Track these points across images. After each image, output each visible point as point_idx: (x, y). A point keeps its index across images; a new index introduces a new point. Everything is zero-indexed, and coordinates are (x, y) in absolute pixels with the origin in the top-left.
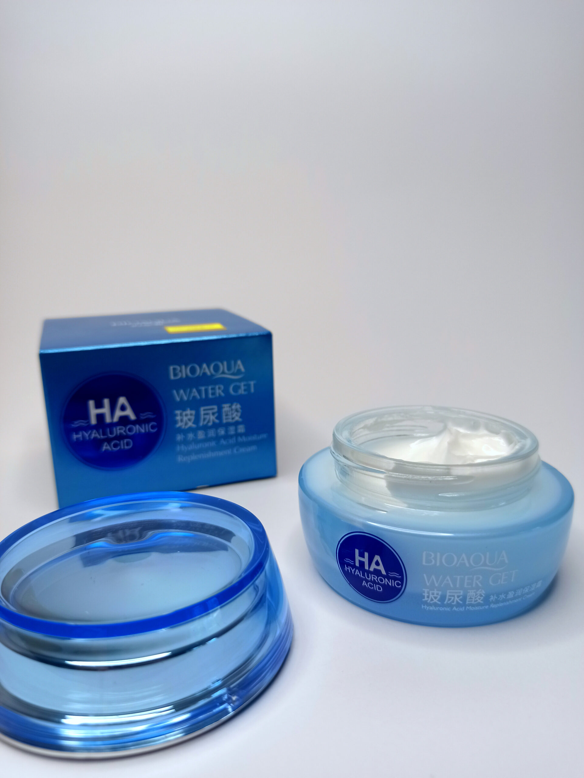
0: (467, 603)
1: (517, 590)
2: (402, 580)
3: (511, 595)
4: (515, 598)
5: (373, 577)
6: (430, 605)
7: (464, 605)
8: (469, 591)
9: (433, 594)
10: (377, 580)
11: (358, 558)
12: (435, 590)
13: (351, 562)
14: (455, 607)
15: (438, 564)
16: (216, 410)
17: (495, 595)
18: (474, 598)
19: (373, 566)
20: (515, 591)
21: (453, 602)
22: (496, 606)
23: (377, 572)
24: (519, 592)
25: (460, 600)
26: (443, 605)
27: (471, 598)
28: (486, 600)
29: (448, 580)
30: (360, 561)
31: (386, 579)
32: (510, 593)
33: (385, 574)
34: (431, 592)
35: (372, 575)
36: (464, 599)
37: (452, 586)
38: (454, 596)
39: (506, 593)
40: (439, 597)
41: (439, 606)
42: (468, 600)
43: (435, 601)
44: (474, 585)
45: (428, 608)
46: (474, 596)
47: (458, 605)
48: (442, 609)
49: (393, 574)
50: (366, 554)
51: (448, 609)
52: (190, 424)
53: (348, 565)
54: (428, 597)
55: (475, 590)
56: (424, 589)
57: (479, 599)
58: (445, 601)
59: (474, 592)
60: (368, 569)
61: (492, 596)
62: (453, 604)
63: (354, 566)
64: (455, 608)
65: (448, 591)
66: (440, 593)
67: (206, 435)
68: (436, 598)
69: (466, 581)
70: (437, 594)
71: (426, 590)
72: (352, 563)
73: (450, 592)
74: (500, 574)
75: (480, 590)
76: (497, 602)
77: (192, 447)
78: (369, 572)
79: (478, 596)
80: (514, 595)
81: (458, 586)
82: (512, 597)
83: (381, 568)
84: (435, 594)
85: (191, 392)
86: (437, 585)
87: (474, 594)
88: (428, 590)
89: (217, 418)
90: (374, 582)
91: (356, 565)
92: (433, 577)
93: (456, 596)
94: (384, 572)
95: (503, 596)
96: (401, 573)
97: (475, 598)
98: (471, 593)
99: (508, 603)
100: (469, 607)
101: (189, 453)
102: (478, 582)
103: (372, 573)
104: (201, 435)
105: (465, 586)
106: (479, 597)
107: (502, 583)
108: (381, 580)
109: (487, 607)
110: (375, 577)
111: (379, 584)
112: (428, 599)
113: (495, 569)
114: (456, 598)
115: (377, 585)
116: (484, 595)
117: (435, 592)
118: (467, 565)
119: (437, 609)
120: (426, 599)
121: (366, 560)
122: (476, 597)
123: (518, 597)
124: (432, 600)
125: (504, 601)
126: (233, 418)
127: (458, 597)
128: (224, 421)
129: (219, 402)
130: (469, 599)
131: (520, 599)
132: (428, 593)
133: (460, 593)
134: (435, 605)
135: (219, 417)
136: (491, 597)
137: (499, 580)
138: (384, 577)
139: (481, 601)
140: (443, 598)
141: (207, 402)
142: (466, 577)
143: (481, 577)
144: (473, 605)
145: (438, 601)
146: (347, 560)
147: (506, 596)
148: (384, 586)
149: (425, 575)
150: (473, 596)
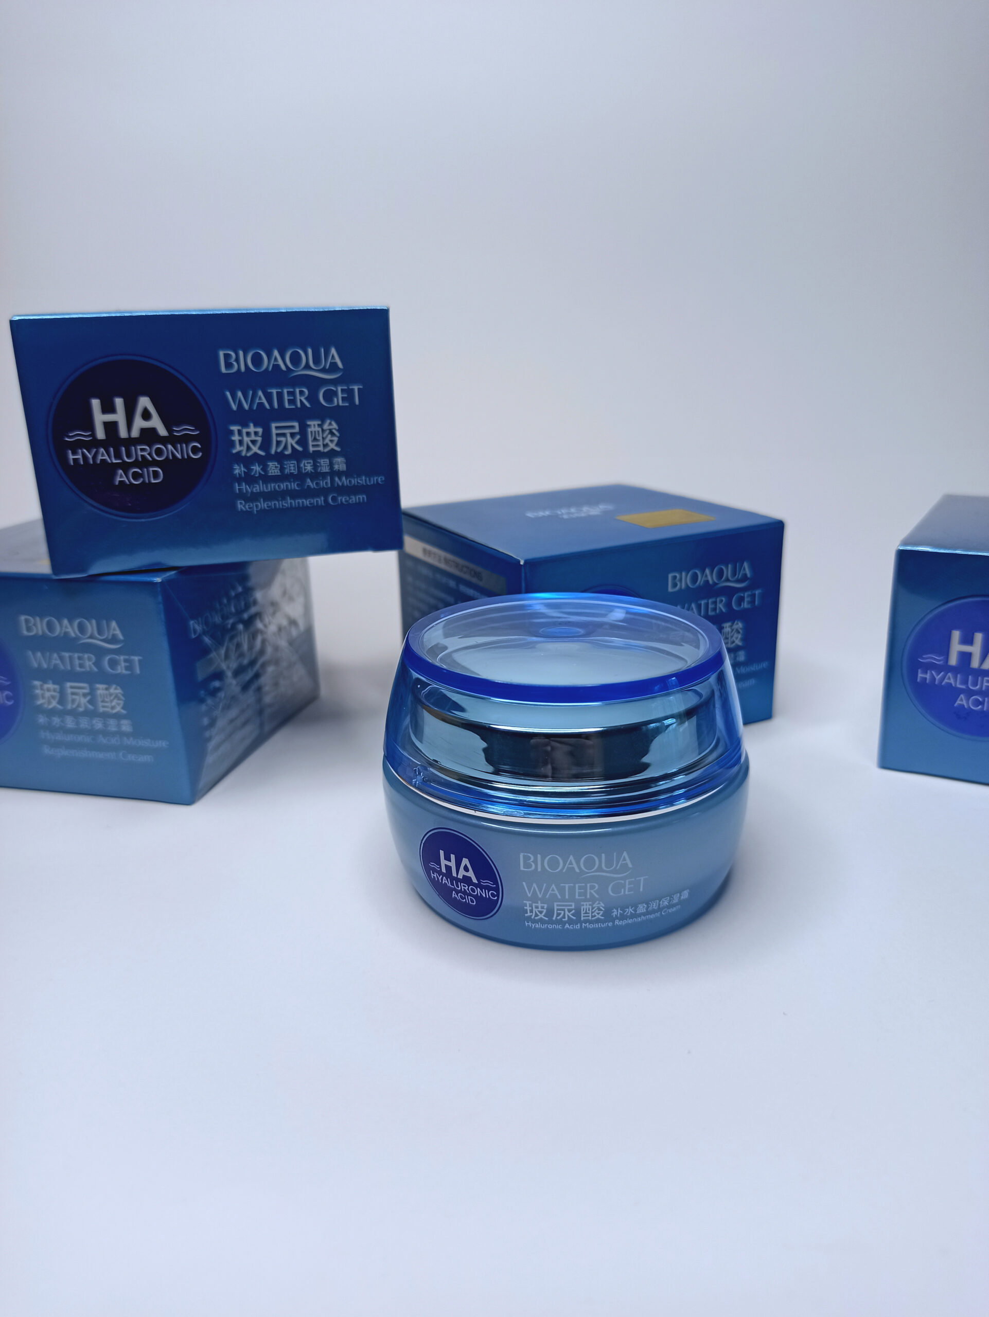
0: (582, 919)
1: (650, 903)
2: (497, 889)
3: (641, 909)
4: (648, 913)
5: (463, 887)
6: (534, 921)
7: (579, 921)
8: (582, 903)
9: (537, 907)
10: (468, 889)
11: (444, 862)
12: (539, 902)
13: (436, 867)
14: (567, 924)
15: (539, 870)
16: (297, 430)
17: (619, 909)
18: (590, 912)
19: (462, 873)
20: (647, 904)
21: (564, 917)
22: (624, 923)
23: (467, 880)
24: (655, 905)
25: (573, 915)
26: (551, 922)
27: (586, 913)
28: (607, 913)
29: (553, 890)
30: (446, 866)
31: (478, 889)
32: (640, 906)
33: (477, 882)
34: (534, 905)
35: (462, 884)
36: (578, 913)
37: (559, 897)
38: (564, 910)
39: (635, 906)
40: (545, 911)
41: (548, 922)
42: (582, 915)
43: (541, 916)
44: (588, 897)
45: (533, 926)
46: (591, 910)
47: (570, 921)
48: (550, 927)
49: (485, 882)
50: (453, 857)
51: (560, 927)
52: (255, 449)
53: (434, 871)
54: (531, 911)
55: (590, 903)
56: (525, 902)
57: (598, 914)
58: (553, 916)
59: (590, 905)
60: (456, 876)
61: (615, 910)
62: (563, 919)
63: (440, 873)
64: (567, 926)
65: (555, 904)
66: (546, 906)
67: (282, 469)
68: (541, 912)
69: (577, 891)
70: (542, 908)
71: (528, 903)
72: (438, 868)
73: (557, 905)
74: (623, 882)
75: (598, 902)
76: (622, 917)
77: (258, 488)
78: (457, 880)
79: (595, 911)
80: (647, 909)
81: (567, 897)
82: (645, 911)
83: (471, 874)
84: (540, 907)
85: (254, 395)
86: (540, 896)
87: (590, 907)
88: (530, 902)
89: (298, 443)
90: (465, 892)
91: (443, 871)
92: (535, 885)
93: (566, 910)
94: (475, 880)
95: (630, 910)
96: (496, 882)
97: (592, 913)
98: (586, 906)
99: (640, 919)
100: (585, 924)
101: (254, 497)
102: (592, 891)
103: (462, 881)
104: (273, 468)
105: (577, 897)
106: (597, 911)
107: (627, 893)
108: (473, 890)
109: (610, 924)
110: (466, 887)
111: (470, 895)
112: (531, 914)
113: (616, 876)
114: (567, 912)
115: (469, 897)
116: (603, 909)
117: (540, 905)
118: (577, 870)
119: (545, 926)
120: (529, 914)
121: (452, 864)
122: (593, 910)
123: (654, 912)
124: (537, 915)
125: (632, 916)
126: (325, 446)
127: (569, 911)
128: (311, 449)
129: (302, 415)
130: (584, 914)
131: (658, 914)
132: (531, 906)
133: (571, 906)
134: (541, 921)
135: (303, 442)
136: (614, 912)
137: (623, 890)
138: (476, 886)
139: (602, 916)
140: (550, 913)
141: (283, 414)
142: (577, 886)
143: (597, 886)
144: (590, 922)
145: (544, 916)
146: (432, 865)
147: (635, 911)
148: (476, 897)
149: (524, 883)
150: (589, 910)
